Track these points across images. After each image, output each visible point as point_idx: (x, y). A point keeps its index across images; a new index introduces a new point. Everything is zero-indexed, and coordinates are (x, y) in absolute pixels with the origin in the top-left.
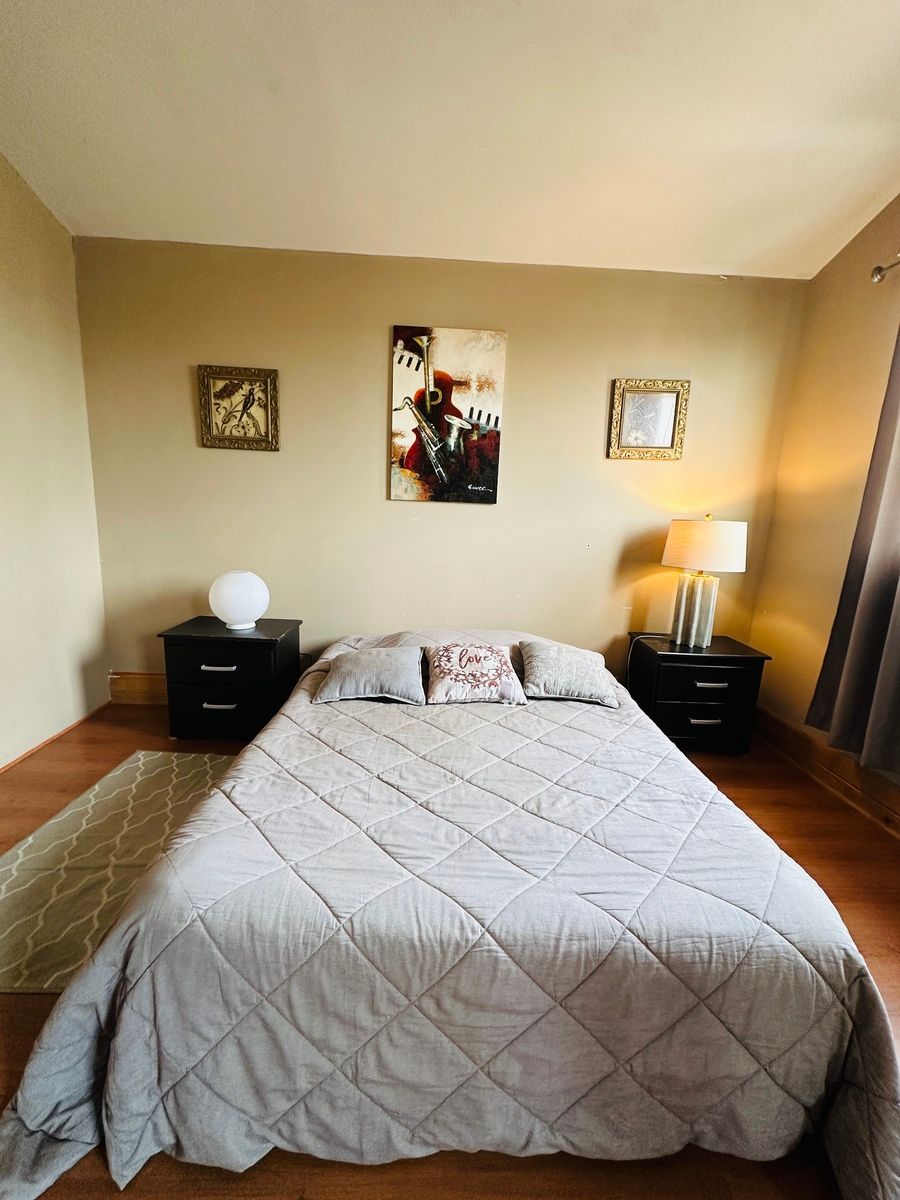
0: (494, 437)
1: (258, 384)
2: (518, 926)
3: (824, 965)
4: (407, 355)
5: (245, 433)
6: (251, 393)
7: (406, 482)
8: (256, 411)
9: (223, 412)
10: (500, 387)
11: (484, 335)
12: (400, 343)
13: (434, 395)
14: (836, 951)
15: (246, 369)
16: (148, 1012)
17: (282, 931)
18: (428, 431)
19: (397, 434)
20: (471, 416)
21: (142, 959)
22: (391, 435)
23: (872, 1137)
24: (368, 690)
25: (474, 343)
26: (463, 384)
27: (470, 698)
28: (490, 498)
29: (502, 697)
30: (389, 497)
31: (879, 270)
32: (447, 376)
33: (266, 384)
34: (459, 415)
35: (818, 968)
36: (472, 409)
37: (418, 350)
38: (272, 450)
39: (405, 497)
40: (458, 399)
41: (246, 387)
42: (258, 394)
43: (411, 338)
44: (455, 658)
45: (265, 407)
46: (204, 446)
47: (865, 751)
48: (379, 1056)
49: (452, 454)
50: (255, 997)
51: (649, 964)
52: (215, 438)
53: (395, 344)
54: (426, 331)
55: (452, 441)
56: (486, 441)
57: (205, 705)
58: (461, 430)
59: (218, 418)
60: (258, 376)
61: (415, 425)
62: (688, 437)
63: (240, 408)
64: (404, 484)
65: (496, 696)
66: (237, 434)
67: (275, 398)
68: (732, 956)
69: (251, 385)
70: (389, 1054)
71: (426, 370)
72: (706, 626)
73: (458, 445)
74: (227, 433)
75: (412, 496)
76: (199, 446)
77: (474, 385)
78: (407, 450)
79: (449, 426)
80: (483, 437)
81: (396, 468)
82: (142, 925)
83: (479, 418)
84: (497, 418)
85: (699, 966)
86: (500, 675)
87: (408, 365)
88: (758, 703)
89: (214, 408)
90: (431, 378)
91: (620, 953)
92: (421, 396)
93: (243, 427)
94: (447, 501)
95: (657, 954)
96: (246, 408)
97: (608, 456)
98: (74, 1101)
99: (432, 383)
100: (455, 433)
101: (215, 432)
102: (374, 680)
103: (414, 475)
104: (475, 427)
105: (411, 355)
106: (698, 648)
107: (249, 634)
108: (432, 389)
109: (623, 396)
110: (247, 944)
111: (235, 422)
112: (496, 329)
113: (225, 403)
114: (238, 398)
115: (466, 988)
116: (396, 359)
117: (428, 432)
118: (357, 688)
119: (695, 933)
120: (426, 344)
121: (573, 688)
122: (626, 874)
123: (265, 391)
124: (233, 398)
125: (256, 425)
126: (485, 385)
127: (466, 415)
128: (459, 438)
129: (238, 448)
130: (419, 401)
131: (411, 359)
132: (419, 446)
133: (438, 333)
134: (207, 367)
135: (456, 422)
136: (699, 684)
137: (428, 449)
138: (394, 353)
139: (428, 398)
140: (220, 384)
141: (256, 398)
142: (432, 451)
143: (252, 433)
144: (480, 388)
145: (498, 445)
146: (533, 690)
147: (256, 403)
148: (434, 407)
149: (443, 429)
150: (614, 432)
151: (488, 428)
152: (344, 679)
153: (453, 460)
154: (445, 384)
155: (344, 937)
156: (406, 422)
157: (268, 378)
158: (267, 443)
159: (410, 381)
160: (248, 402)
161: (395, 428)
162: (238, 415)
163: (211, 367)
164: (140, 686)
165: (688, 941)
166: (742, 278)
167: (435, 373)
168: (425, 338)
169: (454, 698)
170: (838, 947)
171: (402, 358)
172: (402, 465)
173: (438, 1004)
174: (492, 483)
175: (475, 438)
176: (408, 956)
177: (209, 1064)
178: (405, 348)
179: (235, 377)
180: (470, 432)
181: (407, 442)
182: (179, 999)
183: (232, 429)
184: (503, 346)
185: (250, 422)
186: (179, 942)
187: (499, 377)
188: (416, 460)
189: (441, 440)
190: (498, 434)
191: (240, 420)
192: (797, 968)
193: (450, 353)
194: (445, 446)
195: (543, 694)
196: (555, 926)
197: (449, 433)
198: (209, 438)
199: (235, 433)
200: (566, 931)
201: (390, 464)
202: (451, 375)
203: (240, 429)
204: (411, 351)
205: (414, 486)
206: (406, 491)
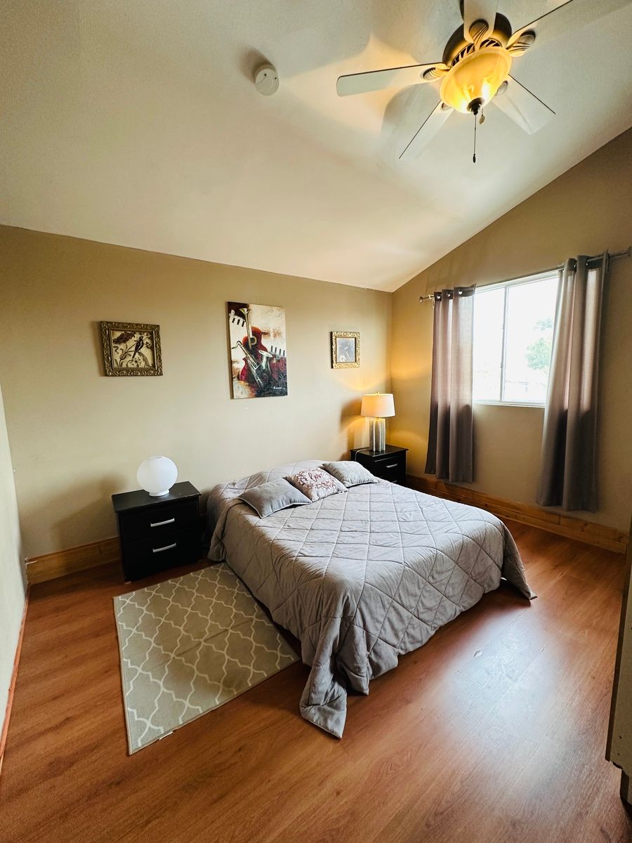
0: (282, 362)
1: (146, 334)
4: (237, 318)
5: (138, 365)
6: (141, 339)
7: (241, 388)
8: (144, 350)
9: (120, 352)
10: (284, 335)
11: (275, 309)
12: (233, 311)
13: (252, 340)
15: (137, 325)
16: (361, 624)
17: (391, 574)
18: (251, 359)
19: (235, 362)
20: (272, 351)
21: (353, 605)
22: (231, 362)
24: (284, 503)
25: (270, 313)
26: (267, 334)
29: (339, 490)
30: (232, 397)
31: (421, 298)
32: (258, 329)
33: (151, 334)
34: (265, 350)
36: (272, 347)
37: (242, 315)
38: (158, 375)
39: (242, 397)
40: (265, 342)
41: (137, 336)
42: (146, 340)
43: (238, 308)
44: (309, 478)
45: (152, 348)
46: (106, 375)
47: (450, 476)
48: (422, 602)
49: (264, 371)
50: (391, 600)
51: (471, 542)
52: (116, 369)
53: (230, 312)
54: (245, 306)
55: (264, 364)
56: (280, 364)
57: (154, 551)
58: (268, 358)
59: (117, 357)
60: (146, 329)
61: (244, 356)
63: (133, 349)
64: (241, 390)
65: (336, 491)
66: (132, 366)
67: (158, 343)
69: (141, 334)
70: (424, 601)
71: (247, 326)
72: (383, 442)
73: (266, 366)
74: (124, 366)
75: (246, 396)
76: (101, 375)
77: (272, 334)
78: (241, 370)
79: (262, 356)
80: (279, 361)
81: (235, 381)
82: (348, 594)
83: (275, 352)
84: (284, 351)
86: (333, 481)
87: (238, 324)
89: (114, 349)
90: (250, 331)
92: (246, 340)
93: (136, 362)
94: (264, 396)
96: (137, 350)
97: (332, 367)
99: (251, 333)
100: (265, 360)
101: (115, 365)
102: (285, 498)
103: (246, 384)
104: (274, 356)
105: (239, 318)
106: (382, 451)
107: (167, 498)
108: (251, 336)
109: (336, 339)
110: (384, 582)
111: (130, 358)
112: (280, 306)
113: (122, 346)
114: (132, 343)
115: (439, 569)
116: (231, 320)
117: (251, 361)
120: (246, 312)
123: (151, 338)
124: (127, 343)
125: (145, 360)
126: (277, 334)
127: (269, 350)
128: (267, 362)
129: (134, 375)
130: (245, 344)
131: (239, 320)
132: (247, 369)
133: (252, 307)
134: (108, 323)
135: (265, 354)
136: (388, 467)
137: (252, 369)
138: (229, 317)
139: (250, 342)
140: (118, 334)
141: (145, 342)
142: (254, 370)
143: (142, 365)
144: (275, 336)
145: (285, 365)
146: (349, 484)
147: (145, 346)
148: (253, 345)
149: (258, 358)
150: (334, 356)
151: (280, 357)
152: (271, 502)
153: (264, 374)
154: (257, 334)
156: (239, 355)
157: (153, 331)
158: (154, 370)
159: (239, 332)
160: (139, 345)
161: (233, 358)
162: (132, 354)
163: (111, 323)
164: (55, 563)
166: (372, 290)
167: (252, 328)
168: (245, 309)
171: (234, 319)
172: (238, 379)
173: (433, 577)
174: (285, 385)
175: (275, 362)
176: (424, 565)
177: (383, 631)
178: (236, 314)
179: (128, 329)
180: (272, 359)
181: (239, 366)
182: (371, 613)
183: (128, 363)
184: (283, 315)
185: (141, 358)
186: (364, 592)
187: (283, 330)
188: (246, 375)
189: (258, 364)
190: (285, 359)
191: (133, 357)
193: (260, 317)
194: (260, 366)
195: (352, 484)
197: (262, 360)
198: (108, 368)
199: (130, 365)
201: (232, 379)
202: (260, 328)
203: (134, 363)
204: (239, 316)
205: (247, 390)
206: (242, 393)
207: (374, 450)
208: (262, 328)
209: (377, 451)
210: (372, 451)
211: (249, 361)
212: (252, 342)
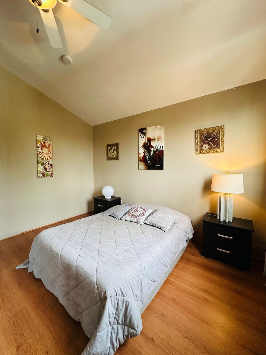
0: (162, 152)
2: (64, 254)
3: (99, 290)
4: (141, 135)
7: (142, 165)
8: (115, 152)
10: (163, 139)
11: (158, 126)
12: (140, 132)
13: (147, 143)
14: (103, 289)
18: (146, 152)
20: (156, 147)
22: (139, 154)
25: (156, 129)
26: (154, 139)
28: (162, 168)
29: (137, 221)
30: (139, 169)
34: (153, 147)
36: (156, 145)
37: (144, 133)
39: (142, 169)
40: (153, 144)
41: (114, 147)
44: (133, 210)
49: (152, 157)
53: (139, 133)
54: (145, 129)
55: (152, 154)
56: (160, 153)
58: (154, 151)
59: (109, 154)
60: (115, 145)
61: (143, 151)
63: (113, 152)
64: (142, 166)
67: (118, 149)
71: (145, 138)
73: (153, 155)
75: (143, 168)
76: (107, 160)
77: (156, 139)
78: (142, 157)
79: (151, 150)
80: (159, 152)
83: (158, 147)
84: (162, 147)
86: (139, 216)
87: (142, 137)
90: (147, 139)
91: (72, 266)
92: (145, 144)
94: (151, 169)
95: (76, 270)
96: (114, 152)
97: (196, 154)
99: (147, 140)
100: (152, 152)
101: (109, 157)
103: (144, 163)
104: (157, 150)
105: (142, 135)
106: (225, 222)
107: (109, 200)
109: (199, 135)
112: (161, 124)
113: (110, 151)
114: (112, 150)
116: (139, 136)
120: (145, 131)
121: (155, 223)
123: (116, 148)
125: (115, 155)
126: (159, 139)
127: (155, 147)
128: (153, 153)
129: (112, 160)
130: (144, 146)
132: (144, 156)
133: (148, 128)
135: (152, 149)
136: (220, 235)
139: (146, 144)
140: (110, 148)
142: (147, 157)
143: (114, 157)
144: (158, 140)
145: (163, 154)
148: (147, 146)
149: (149, 151)
150: (197, 146)
151: (160, 150)
153: (152, 159)
154: (150, 140)
156: (142, 150)
157: (117, 145)
158: (117, 159)
159: (142, 141)
160: (114, 150)
161: (139, 152)
163: (109, 145)
165: (81, 270)
167: (147, 138)
168: (145, 130)
172: (141, 161)
174: (162, 164)
175: (157, 153)
178: (141, 134)
179: (112, 145)
180: (156, 151)
181: (142, 155)
184: (163, 128)
187: (163, 136)
188: (143, 160)
189: (149, 154)
190: (163, 151)
191: (113, 154)
193: (150, 133)
194: (150, 155)
195: (148, 223)
197: (151, 152)
198: (109, 159)
199: (112, 157)
201: (139, 161)
202: (151, 138)
204: (142, 134)
205: (144, 166)
206: (142, 167)
208: (151, 137)
211: (145, 153)
212: (147, 145)
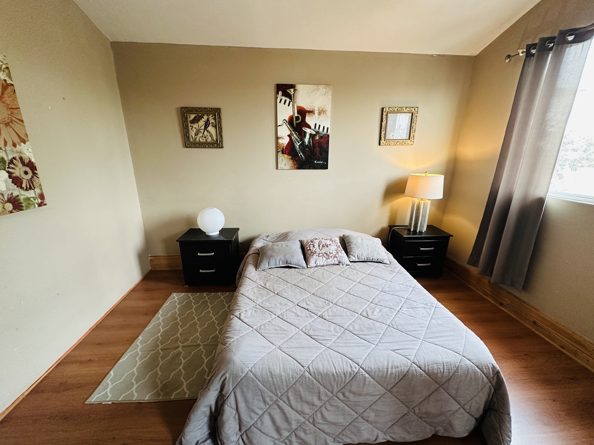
0: (327, 137)
1: (211, 116)
3: (485, 370)
4: (284, 98)
5: (206, 140)
6: (208, 120)
7: (285, 161)
8: (210, 128)
9: (195, 130)
10: (329, 113)
11: (321, 87)
12: (280, 93)
13: (297, 118)
14: (489, 365)
15: (205, 108)
16: (234, 406)
17: (283, 374)
18: (295, 135)
19: (280, 138)
20: (315, 128)
21: (229, 387)
22: (277, 138)
23: (500, 427)
24: (281, 263)
25: (316, 92)
26: (311, 112)
27: (325, 264)
28: (325, 167)
29: (340, 262)
30: (277, 168)
31: (509, 56)
32: (303, 108)
33: (215, 115)
34: (309, 127)
35: (482, 371)
36: (316, 124)
37: (289, 96)
38: (220, 148)
39: (285, 168)
40: (309, 120)
41: (205, 117)
42: (212, 121)
43: (285, 90)
44: (316, 246)
45: (215, 127)
46: (187, 147)
47: (493, 276)
48: (322, 414)
49: (307, 146)
50: (275, 398)
51: (421, 375)
52: (191, 143)
53: (278, 93)
54: (292, 86)
55: (306, 140)
56: (323, 140)
57: (201, 271)
58: (311, 135)
59: (192, 133)
60: (211, 112)
61: (289, 133)
62: (416, 134)
63: (203, 127)
64: (285, 162)
65: (337, 262)
66: (203, 141)
67: (220, 122)
68: (452, 370)
69: (208, 116)
70: (325, 413)
71: (293, 106)
72: (424, 223)
73: (309, 142)
74: (197, 140)
75: (288, 167)
76: (184, 147)
77: (316, 112)
78: (285, 145)
79: (305, 132)
80: (321, 137)
81: (280, 154)
83: (319, 129)
84: (328, 128)
85: (439, 374)
86: (338, 253)
87: (284, 104)
88: (447, 255)
89: (190, 128)
90: (296, 110)
91: (411, 372)
92: (291, 118)
93: (205, 137)
94: (305, 169)
95: (424, 371)
96: (206, 128)
97: (380, 144)
98: (203, 440)
99: (296, 112)
100: (308, 136)
101: (191, 140)
102: (283, 259)
103: (289, 157)
104: (318, 133)
105: (286, 98)
106: (421, 233)
108: (296, 115)
109: (387, 115)
110: (270, 379)
111: (201, 135)
112: (327, 85)
113: (195, 126)
114: (202, 123)
115: (354, 389)
116: (278, 101)
117: (295, 136)
118: (276, 263)
119: (438, 362)
120: (293, 93)
121: (370, 256)
122: (408, 341)
123: (215, 119)
124: (199, 123)
125: (211, 136)
126: (322, 112)
127: (313, 127)
128: (310, 139)
129: (203, 148)
130: (291, 122)
131: (285, 101)
132: (291, 143)
133: (298, 87)
134: (185, 108)
135: (308, 131)
136: (421, 249)
137: (295, 144)
138: (277, 98)
139: (294, 120)
140: (193, 116)
141: (211, 122)
142: (297, 145)
143: (209, 140)
144: (320, 114)
145: (328, 141)
146: (353, 259)
147: (211, 125)
148: (298, 123)
149: (302, 135)
150: (383, 133)
151: (324, 133)
152: (270, 259)
153: (307, 149)
154: (302, 112)
155: (307, 374)
156: (284, 132)
157: (216, 112)
158: (217, 144)
159: (286, 111)
160: (207, 124)
161: (279, 135)
162: (202, 131)
163: (187, 108)
164: (164, 262)
165: (435, 365)
166: (443, 56)
167: (298, 107)
168: (292, 90)
169: (319, 265)
170: (490, 363)
171: (281, 100)
172: (283, 153)
173: (344, 395)
174: (326, 160)
175: (317, 138)
176: (332, 379)
177: (259, 422)
178: (283, 95)
179: (200, 112)
180: (315, 135)
181: (285, 141)
182: (246, 401)
183: (200, 138)
184: (330, 92)
185: (208, 134)
186: (244, 380)
187: (329, 108)
188: (290, 150)
189: (301, 140)
190: (328, 136)
191: (203, 134)
192: (475, 372)
193: (305, 97)
194: (303, 142)
195: (357, 260)
196: (386, 363)
197: (305, 136)
198: (189, 143)
199: (201, 140)
200: (390, 365)
201: (277, 152)
202: (305, 107)
203: (203, 138)
204: (286, 96)
205: (289, 163)
206: (285, 165)
207: (412, 230)
208: (307, 107)
209: (415, 231)
210: (409, 230)
211: (293, 137)
212: (296, 121)
